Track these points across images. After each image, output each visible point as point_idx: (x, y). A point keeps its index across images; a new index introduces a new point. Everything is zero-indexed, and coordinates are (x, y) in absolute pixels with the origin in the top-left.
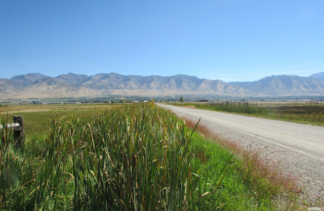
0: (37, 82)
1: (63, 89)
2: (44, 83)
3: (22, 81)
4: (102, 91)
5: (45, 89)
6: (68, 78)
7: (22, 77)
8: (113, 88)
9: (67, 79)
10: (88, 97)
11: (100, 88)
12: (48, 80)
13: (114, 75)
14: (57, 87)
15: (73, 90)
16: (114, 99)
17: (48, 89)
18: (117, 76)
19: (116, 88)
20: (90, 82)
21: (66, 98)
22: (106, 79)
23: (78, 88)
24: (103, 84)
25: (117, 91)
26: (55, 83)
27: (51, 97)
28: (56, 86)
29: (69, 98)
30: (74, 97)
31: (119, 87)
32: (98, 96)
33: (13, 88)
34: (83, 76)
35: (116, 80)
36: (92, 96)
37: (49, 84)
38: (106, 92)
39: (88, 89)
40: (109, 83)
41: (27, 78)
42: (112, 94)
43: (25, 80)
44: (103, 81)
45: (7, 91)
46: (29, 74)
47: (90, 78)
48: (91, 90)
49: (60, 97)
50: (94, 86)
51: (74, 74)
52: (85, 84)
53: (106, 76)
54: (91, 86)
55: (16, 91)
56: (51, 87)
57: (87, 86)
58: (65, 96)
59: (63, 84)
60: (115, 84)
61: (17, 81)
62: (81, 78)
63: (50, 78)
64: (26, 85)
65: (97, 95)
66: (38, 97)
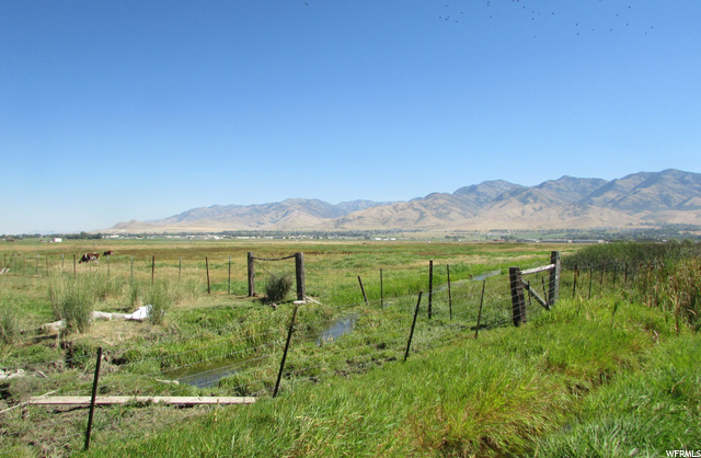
0: (500, 198)
1: (554, 212)
2: (514, 200)
3: (472, 197)
4: (643, 214)
5: (516, 211)
6: (562, 187)
7: (473, 189)
8: (670, 208)
9: (558, 190)
10: (611, 229)
11: (637, 207)
12: (521, 194)
13: (674, 175)
14: (541, 208)
15: (575, 214)
16: (676, 233)
17: (523, 213)
18: (682, 177)
19: (680, 207)
20: (611, 195)
21: (561, 231)
22: (653, 186)
23: (585, 208)
24: (644, 198)
25: (684, 213)
26: (535, 199)
27: (530, 229)
28: (537, 206)
29: (567, 231)
30: (579, 227)
31: (688, 204)
32: (634, 227)
33: (459, 210)
34: (595, 181)
35: (679, 186)
36: (619, 226)
37: (524, 201)
38: (653, 218)
39: (606, 210)
40: (661, 196)
41: (481, 190)
42: (670, 221)
43: (479, 194)
44: (644, 190)
45: (451, 216)
46: (485, 183)
47: (611, 185)
48: (615, 213)
49: (547, 228)
50: (621, 204)
51: (574, 179)
52: (600, 199)
53: (652, 179)
54: (615, 204)
55: (464, 215)
56: (528, 208)
57: (605, 204)
58: (560, 227)
59: (551, 201)
60: (677, 198)
61: (465, 196)
62: (589, 185)
63: (526, 189)
64: (481, 204)
65: (631, 224)
66: (506, 228)
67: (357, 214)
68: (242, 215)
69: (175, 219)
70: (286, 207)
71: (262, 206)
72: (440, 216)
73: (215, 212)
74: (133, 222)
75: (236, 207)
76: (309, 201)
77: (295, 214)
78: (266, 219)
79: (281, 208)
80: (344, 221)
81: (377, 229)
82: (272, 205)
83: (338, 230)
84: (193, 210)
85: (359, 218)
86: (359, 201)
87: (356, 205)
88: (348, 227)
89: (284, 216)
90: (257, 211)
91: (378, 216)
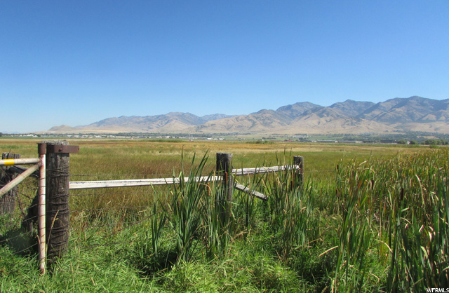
0: (305, 114)
1: (338, 123)
2: (314, 115)
3: (288, 113)
4: (396, 125)
5: (315, 122)
6: (346, 107)
7: (289, 107)
8: (414, 122)
9: (343, 109)
10: (374, 134)
11: (392, 121)
12: (319, 111)
13: (417, 100)
14: (330, 120)
15: (352, 124)
16: (415, 137)
17: (319, 123)
18: (422, 102)
19: (420, 120)
20: (376, 112)
21: (342, 135)
22: (403, 107)
23: (359, 120)
24: (397, 115)
25: (422, 125)
26: (328, 115)
27: (322, 133)
28: (328, 119)
29: (346, 135)
30: (353, 133)
31: (424, 119)
32: (389, 133)
33: (279, 121)
34: (367, 104)
35: (420, 107)
36: (379, 133)
37: (321, 116)
38: (402, 127)
39: (372, 122)
40: (408, 113)
41: (294, 108)
42: (413, 130)
43: (292, 111)
44: (397, 110)
45: (273, 124)
46: (297, 104)
47: (377, 106)
48: (378, 124)
49: (333, 133)
50: (383, 118)
51: (354, 102)
52: (369, 115)
53: (402, 102)
54: (379, 118)
55: (282, 124)
56: (323, 120)
57: (374, 117)
58: (341, 132)
59: (338, 116)
60: (418, 115)
61: (284, 112)
62: (363, 106)
63: (321, 108)
64: (293, 117)
65: (387, 131)
66: (305, 132)
67: (211, 122)
68: (139, 123)
69: (96, 125)
70: (168, 117)
71: (153, 117)
72: (265, 124)
73: (122, 121)
74: (63, 126)
75: (136, 117)
76: (183, 114)
77: (173, 122)
78: (154, 125)
79: (164, 119)
80: (202, 127)
81: (222, 132)
82: (159, 116)
83: (198, 133)
84: (108, 119)
85: (212, 125)
86: (217, 115)
87: (215, 117)
88: (205, 131)
89: (166, 123)
90: (149, 120)
91: (225, 124)
